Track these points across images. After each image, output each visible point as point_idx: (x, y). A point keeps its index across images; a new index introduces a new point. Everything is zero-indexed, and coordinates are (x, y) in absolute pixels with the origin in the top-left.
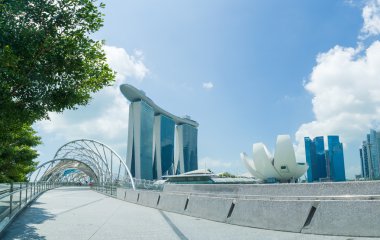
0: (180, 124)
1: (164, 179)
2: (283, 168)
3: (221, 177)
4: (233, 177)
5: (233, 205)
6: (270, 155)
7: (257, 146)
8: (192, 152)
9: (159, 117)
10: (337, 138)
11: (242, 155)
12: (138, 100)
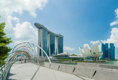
0: (57, 36)
1: (52, 56)
2: (94, 53)
3: (72, 55)
4: (76, 56)
5: (75, 68)
6: (90, 49)
7: (85, 45)
8: (61, 47)
9: (49, 34)
10: (113, 44)
11: (80, 48)
12: (41, 28)
